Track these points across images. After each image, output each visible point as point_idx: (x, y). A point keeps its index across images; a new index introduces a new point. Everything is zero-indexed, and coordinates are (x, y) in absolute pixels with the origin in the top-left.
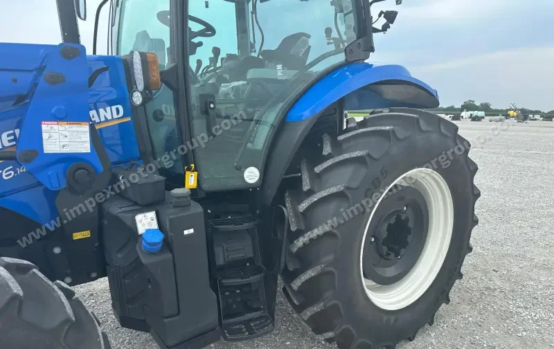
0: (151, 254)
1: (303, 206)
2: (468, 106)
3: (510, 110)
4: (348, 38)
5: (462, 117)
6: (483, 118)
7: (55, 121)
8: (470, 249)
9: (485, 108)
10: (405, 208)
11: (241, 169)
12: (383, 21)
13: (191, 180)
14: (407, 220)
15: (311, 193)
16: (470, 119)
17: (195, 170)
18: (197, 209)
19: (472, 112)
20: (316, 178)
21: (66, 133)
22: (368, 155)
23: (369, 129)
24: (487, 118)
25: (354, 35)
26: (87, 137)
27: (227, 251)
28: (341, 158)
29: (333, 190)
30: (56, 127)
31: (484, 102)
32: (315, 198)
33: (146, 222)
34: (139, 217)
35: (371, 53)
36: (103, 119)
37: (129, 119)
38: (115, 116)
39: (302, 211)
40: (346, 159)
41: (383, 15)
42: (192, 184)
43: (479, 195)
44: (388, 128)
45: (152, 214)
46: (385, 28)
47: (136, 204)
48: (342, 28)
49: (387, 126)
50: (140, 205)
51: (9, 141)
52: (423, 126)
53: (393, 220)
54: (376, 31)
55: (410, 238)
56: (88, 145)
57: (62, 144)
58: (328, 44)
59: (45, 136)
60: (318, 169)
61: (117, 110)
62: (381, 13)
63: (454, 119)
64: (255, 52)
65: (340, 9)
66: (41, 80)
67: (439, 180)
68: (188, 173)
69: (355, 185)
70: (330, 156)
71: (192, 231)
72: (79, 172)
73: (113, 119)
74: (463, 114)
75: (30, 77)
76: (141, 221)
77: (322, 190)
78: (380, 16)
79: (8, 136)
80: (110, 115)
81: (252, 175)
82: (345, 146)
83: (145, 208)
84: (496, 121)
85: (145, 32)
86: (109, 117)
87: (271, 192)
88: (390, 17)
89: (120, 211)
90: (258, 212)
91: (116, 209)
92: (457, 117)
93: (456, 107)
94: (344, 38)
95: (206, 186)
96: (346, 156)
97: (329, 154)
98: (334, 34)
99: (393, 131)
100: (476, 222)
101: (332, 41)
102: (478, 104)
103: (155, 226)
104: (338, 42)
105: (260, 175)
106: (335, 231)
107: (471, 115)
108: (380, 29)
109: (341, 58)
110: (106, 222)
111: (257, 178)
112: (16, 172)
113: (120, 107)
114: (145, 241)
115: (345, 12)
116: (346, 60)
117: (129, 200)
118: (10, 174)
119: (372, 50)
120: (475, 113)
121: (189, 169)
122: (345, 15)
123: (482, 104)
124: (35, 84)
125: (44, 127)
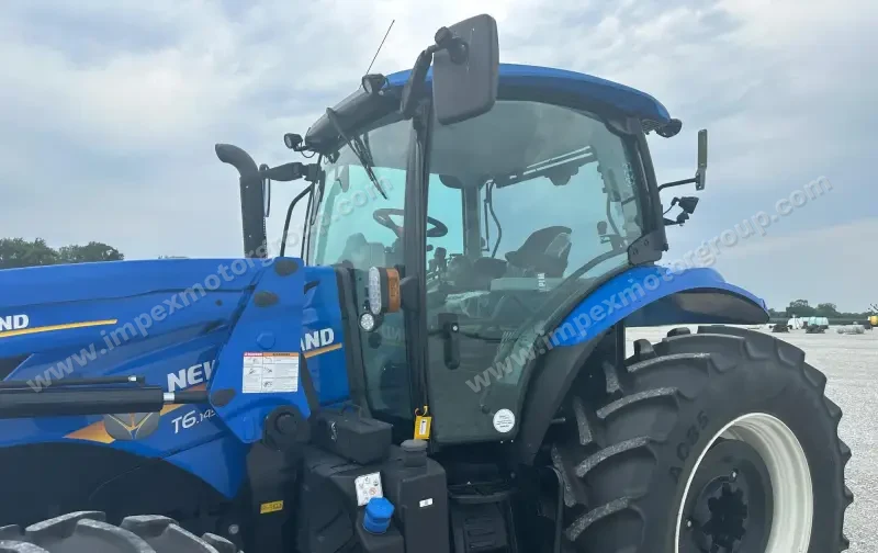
0: (376, 534)
1: (584, 468)
2: (799, 310)
3: (871, 314)
4: (628, 233)
5: (791, 327)
6: (826, 327)
7: (259, 352)
8: (846, 543)
9: (827, 311)
10: (734, 475)
11: (489, 413)
12: (678, 210)
13: (422, 428)
14: (739, 492)
15: (593, 448)
16: (804, 330)
17: (429, 414)
18: (436, 470)
19: (806, 319)
20: (601, 426)
21: (270, 367)
22: (678, 393)
23: (673, 357)
24: (834, 328)
25: (636, 229)
26: (295, 372)
27: (469, 534)
28: (638, 397)
29: (629, 444)
30: (260, 359)
31: (824, 302)
32: (601, 457)
33: (368, 488)
34: (360, 481)
35: (664, 252)
36: (309, 347)
37: (339, 346)
38: (324, 343)
39: (582, 475)
40: (645, 399)
41: (677, 203)
42: (424, 433)
43: (849, 455)
44: (702, 355)
45: (376, 477)
46: (681, 220)
47: (351, 462)
48: (620, 221)
49: (700, 352)
50: (359, 464)
51: (196, 378)
52: (753, 353)
53: (718, 494)
54: (670, 222)
55: (746, 523)
56: (295, 382)
57: (265, 380)
58: (603, 242)
59: (246, 371)
60: (602, 413)
61: (327, 334)
62: (675, 200)
63: (777, 329)
64: (488, 250)
65: (615, 195)
66: (250, 302)
67: (782, 429)
68: (418, 417)
69: (662, 437)
70: (618, 395)
71: (430, 502)
72: (282, 418)
73: (321, 347)
74: (791, 322)
75: (236, 298)
76: (362, 487)
77: (610, 445)
78: (673, 204)
79: (196, 370)
80: (317, 341)
81: (504, 421)
82: (640, 380)
83: (366, 468)
84: (850, 332)
85: (361, 236)
86: (317, 344)
87: (532, 446)
88: (688, 205)
89: (333, 471)
90: (513, 475)
91: (327, 468)
92: (782, 328)
93: (777, 310)
94: (623, 233)
95: (440, 437)
96: (645, 395)
97: (617, 392)
98: (610, 231)
99: (710, 360)
100: (850, 499)
101: (608, 238)
102: (814, 305)
103: (379, 494)
104: (616, 240)
105: (516, 422)
106: (636, 508)
107: (805, 323)
108: (675, 220)
109: (621, 260)
110: (307, 489)
111: (511, 426)
112: (198, 419)
113: (330, 331)
114: (370, 515)
115: (623, 199)
116: (630, 263)
117: (341, 456)
118: (191, 422)
119: (666, 248)
120: (812, 320)
121: (421, 413)
122: (623, 204)
123: (820, 306)
124: (242, 308)
125: (247, 360)
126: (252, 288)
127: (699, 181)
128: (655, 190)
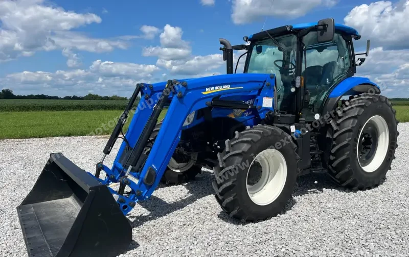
8: (397, 146)
12: (360, 62)
21: (267, 101)
26: (271, 102)
33: (293, 129)
34: (291, 127)
45: (294, 126)
46: (360, 64)
54: (357, 65)
56: (271, 105)
57: (266, 104)
59: (263, 101)
62: (359, 59)
66: (265, 85)
75: (262, 84)
83: (292, 124)
88: (362, 60)
100: (398, 134)
112: (249, 114)
116: (347, 76)
118: (247, 114)
124: (263, 86)
125: (264, 99)
126: (265, 81)
127: (366, 54)
128: (354, 55)
